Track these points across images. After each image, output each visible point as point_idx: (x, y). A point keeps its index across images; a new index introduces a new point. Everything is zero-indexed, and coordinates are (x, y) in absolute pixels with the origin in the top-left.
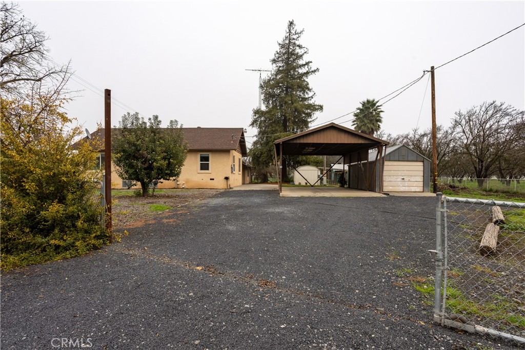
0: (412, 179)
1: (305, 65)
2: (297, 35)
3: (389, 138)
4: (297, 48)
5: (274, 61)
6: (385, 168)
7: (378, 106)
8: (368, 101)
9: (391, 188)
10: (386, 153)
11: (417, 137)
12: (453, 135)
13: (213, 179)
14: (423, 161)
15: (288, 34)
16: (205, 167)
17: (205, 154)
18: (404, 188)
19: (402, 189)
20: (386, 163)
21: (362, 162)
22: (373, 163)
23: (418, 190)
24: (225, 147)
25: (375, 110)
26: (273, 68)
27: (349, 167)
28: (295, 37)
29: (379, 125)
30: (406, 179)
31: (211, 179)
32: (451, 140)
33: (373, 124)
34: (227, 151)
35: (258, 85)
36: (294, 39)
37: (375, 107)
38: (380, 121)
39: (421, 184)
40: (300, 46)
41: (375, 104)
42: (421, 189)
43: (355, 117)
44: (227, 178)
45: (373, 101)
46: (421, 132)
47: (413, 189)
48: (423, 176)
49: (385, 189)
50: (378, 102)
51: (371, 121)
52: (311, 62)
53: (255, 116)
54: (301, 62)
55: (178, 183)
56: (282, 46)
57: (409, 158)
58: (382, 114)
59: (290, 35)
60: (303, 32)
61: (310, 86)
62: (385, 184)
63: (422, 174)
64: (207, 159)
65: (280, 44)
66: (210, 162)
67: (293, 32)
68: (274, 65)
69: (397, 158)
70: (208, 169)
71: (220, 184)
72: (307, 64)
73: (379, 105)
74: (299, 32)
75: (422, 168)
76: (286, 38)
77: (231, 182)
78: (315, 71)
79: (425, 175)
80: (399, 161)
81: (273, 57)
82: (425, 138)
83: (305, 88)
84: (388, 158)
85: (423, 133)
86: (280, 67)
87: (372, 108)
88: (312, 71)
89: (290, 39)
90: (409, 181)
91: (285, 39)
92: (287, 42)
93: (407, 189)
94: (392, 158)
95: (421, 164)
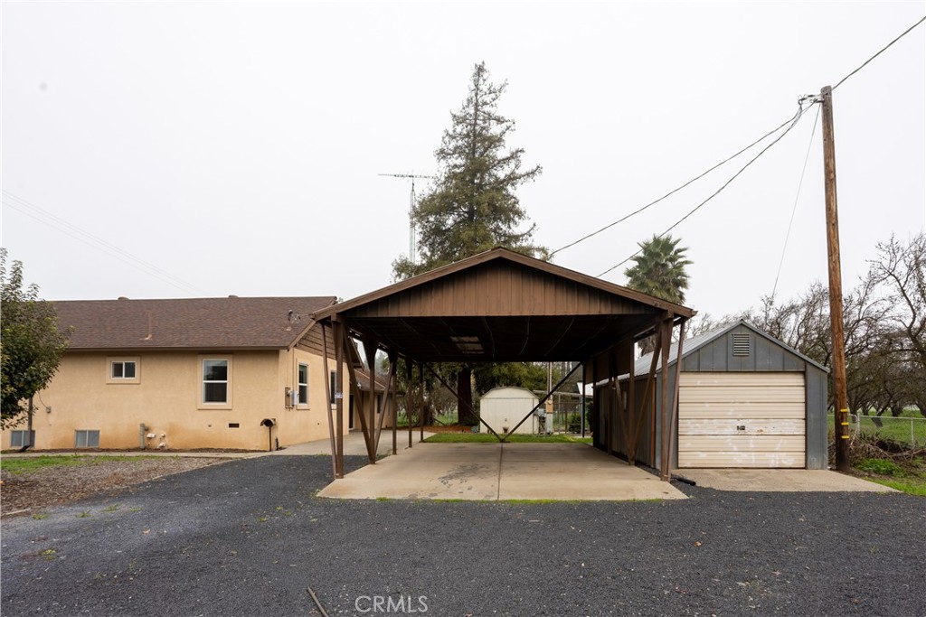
0: (770, 428)
1: (508, 159)
2: (493, 95)
3: (706, 324)
4: (493, 123)
5: (442, 154)
6: (684, 395)
7: (680, 251)
8: (657, 241)
9: (703, 455)
10: (684, 351)
11: (772, 315)
12: (864, 308)
13: (237, 426)
14: (804, 373)
15: (473, 94)
16: (216, 393)
17: (216, 361)
18: (745, 455)
19: (739, 459)
20: (684, 380)
21: (620, 377)
22: (647, 381)
23: (789, 461)
24: (262, 342)
25: (672, 260)
26: (441, 169)
27: (596, 389)
28: (488, 99)
29: (682, 293)
30: (752, 427)
31: (231, 425)
32: (858, 321)
33: (668, 291)
34: (271, 353)
35: (409, 209)
36: (485, 103)
37: (672, 253)
38: (684, 284)
39: (800, 443)
40: (499, 121)
41: (671, 247)
42: (799, 460)
43: (630, 278)
44: (268, 423)
45: (668, 239)
46: (781, 302)
47: (773, 460)
48: (806, 419)
49: (686, 459)
50: (676, 242)
51: (663, 283)
52: (522, 151)
53: (399, 275)
54: (501, 153)
55: (149, 435)
56: (459, 120)
57: (759, 364)
58: (686, 269)
59: (476, 95)
60: (507, 87)
61: (521, 206)
62: (684, 443)
63: (800, 411)
64: (220, 373)
65: (455, 116)
66: (228, 382)
67: (484, 88)
68: (443, 163)
69: (721, 364)
70: (224, 399)
71: (251, 438)
72: (514, 155)
73: (682, 247)
74: (498, 87)
75: (799, 394)
76: (469, 101)
77: (279, 433)
78: (533, 173)
79: (811, 416)
80: (727, 372)
81: (439, 145)
82: (793, 317)
83: (509, 211)
84: (694, 364)
85: (787, 305)
86: (456, 166)
87: (666, 254)
88: (528, 174)
89: (476, 105)
90: (760, 433)
91: (465, 104)
92: (472, 111)
93: (753, 459)
94: (705, 364)
95: (799, 380)
